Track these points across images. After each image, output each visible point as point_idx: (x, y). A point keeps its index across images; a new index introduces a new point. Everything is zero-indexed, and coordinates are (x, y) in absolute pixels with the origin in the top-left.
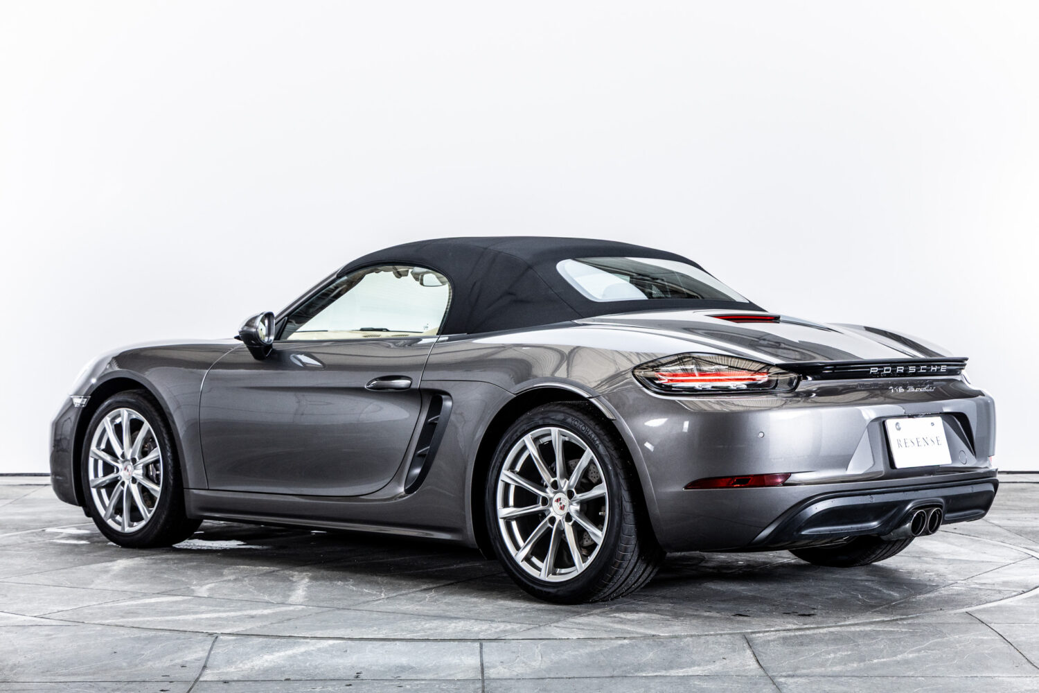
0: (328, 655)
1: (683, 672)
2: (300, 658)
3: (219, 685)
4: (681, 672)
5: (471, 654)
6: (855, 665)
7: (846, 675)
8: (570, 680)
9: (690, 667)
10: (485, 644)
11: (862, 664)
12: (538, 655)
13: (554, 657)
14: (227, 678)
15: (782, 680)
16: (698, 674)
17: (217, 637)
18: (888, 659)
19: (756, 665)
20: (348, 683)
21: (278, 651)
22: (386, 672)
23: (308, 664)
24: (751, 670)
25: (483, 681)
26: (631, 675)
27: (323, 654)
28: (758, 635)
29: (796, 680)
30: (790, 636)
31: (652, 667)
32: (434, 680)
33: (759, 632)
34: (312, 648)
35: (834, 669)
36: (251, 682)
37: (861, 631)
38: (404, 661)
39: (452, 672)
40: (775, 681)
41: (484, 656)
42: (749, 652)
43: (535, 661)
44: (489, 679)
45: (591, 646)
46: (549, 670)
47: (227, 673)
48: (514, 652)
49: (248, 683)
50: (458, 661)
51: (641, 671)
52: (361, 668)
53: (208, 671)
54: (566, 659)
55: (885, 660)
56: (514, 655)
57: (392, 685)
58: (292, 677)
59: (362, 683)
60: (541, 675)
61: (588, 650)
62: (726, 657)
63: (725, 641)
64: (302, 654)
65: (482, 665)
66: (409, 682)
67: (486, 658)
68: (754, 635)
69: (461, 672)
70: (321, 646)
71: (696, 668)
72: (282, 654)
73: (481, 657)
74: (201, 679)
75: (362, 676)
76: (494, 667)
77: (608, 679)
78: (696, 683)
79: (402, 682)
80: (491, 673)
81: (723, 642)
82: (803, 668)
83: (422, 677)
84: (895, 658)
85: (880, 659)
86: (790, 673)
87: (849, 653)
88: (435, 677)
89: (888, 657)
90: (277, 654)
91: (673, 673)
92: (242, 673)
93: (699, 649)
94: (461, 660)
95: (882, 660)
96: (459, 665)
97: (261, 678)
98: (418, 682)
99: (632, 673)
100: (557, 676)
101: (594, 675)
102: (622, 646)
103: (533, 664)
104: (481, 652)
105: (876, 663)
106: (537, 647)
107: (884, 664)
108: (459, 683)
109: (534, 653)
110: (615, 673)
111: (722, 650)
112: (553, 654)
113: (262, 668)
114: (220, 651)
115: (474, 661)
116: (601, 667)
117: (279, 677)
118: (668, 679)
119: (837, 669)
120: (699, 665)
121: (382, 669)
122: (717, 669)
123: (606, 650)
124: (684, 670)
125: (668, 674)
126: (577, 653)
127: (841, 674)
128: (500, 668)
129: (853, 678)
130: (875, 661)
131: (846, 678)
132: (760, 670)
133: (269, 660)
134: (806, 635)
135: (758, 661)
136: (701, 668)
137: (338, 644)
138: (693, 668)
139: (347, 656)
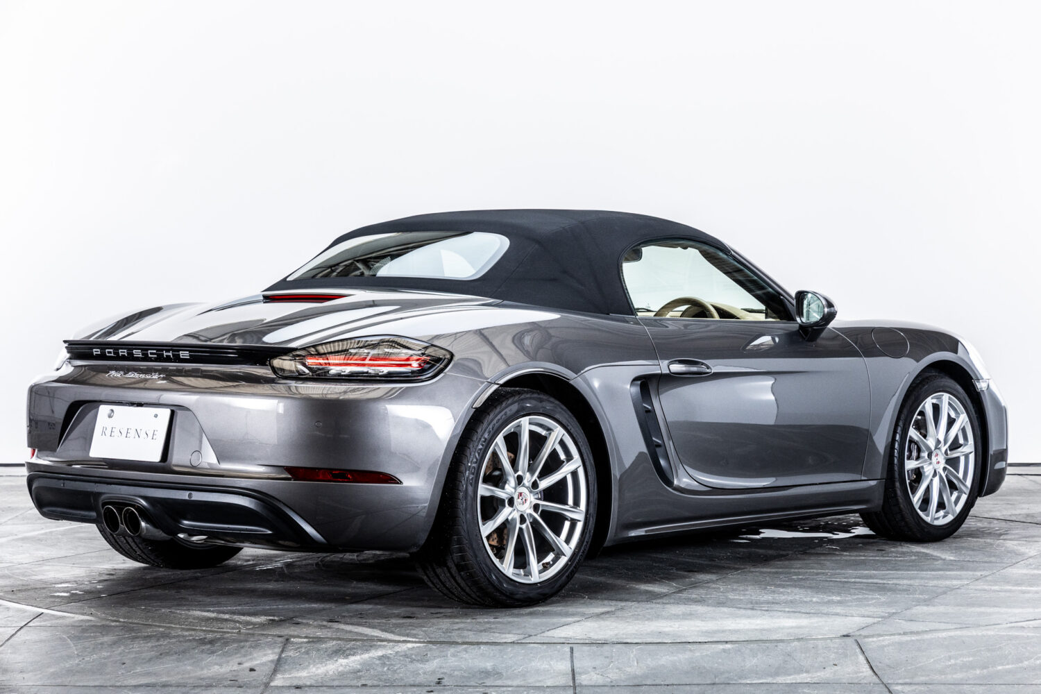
0: (407, 660)
1: (790, 679)
2: (378, 662)
3: (292, 691)
4: (789, 679)
5: (561, 659)
6: (978, 672)
7: (968, 682)
8: (669, 687)
9: (799, 674)
10: (576, 648)
11: (985, 671)
12: (633, 661)
13: (650, 662)
14: (300, 683)
15: (899, 688)
16: (806, 681)
17: (287, 640)
18: (1013, 666)
19: (870, 672)
20: (429, 689)
21: (353, 655)
22: (470, 678)
23: (386, 669)
24: (865, 677)
25: (575, 687)
26: (734, 682)
27: (402, 658)
28: (871, 639)
29: (914, 687)
30: (907, 641)
31: (757, 674)
32: (522, 686)
33: (872, 636)
34: (390, 652)
35: (955, 676)
36: (325, 688)
37: (984, 636)
38: (489, 665)
39: (540, 679)
40: (891, 689)
41: (575, 661)
42: (861, 658)
43: (630, 667)
44: (581, 686)
45: (690, 650)
46: (646, 676)
47: (300, 678)
48: (608, 657)
49: (321, 689)
50: (547, 666)
51: (746, 678)
52: (442, 673)
53: (279, 676)
54: (663, 665)
55: (1010, 666)
56: (608, 660)
57: (477, 692)
58: (369, 683)
59: (444, 689)
60: (636, 682)
61: (687, 655)
62: (836, 663)
63: (836, 646)
64: (380, 658)
65: (573, 670)
66: (497, 689)
67: (577, 665)
68: (866, 640)
69: (552, 678)
70: (399, 650)
71: (805, 675)
72: (358, 658)
73: (572, 662)
74: (272, 684)
75: (445, 682)
76: (586, 672)
77: (710, 687)
78: (805, 690)
79: (487, 688)
80: (583, 679)
81: (834, 647)
82: (922, 676)
83: (509, 683)
84: (1020, 664)
85: (1005, 665)
86: (907, 681)
87: (971, 659)
88: (522, 683)
89: (1012, 664)
90: (352, 658)
91: (780, 680)
92: (315, 678)
93: (808, 655)
94: (550, 665)
95: (1007, 667)
96: (548, 671)
97: (336, 683)
98: (505, 689)
99: (736, 680)
100: (654, 683)
101: (695, 682)
102: (724, 650)
103: (629, 669)
104: (572, 657)
105: (1000, 670)
106: (632, 652)
107: (1009, 672)
108: (548, 690)
109: (629, 659)
110: (717, 681)
111: (833, 656)
112: (650, 659)
113: (336, 672)
114: (291, 653)
115: (565, 666)
116: (701, 673)
117: (354, 683)
118: (775, 687)
119: (959, 676)
120: (807, 672)
121: (466, 675)
122: (828, 676)
123: (707, 655)
124: (792, 677)
125: (775, 682)
126: (675, 658)
127: (964, 682)
128: (592, 673)
129: (975, 686)
130: (1000, 668)
131: (968, 686)
132: (875, 677)
133: (343, 664)
134: (924, 640)
135: (871, 668)
136: (810, 675)
137: (419, 647)
138: (801, 675)
139: (427, 661)
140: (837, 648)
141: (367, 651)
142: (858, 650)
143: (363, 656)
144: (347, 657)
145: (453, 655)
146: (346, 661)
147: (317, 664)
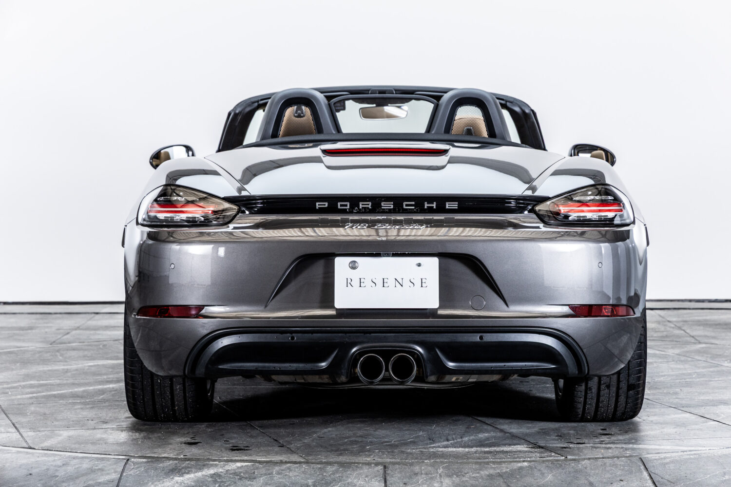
0: (236, 476)
2: (210, 479)
5: (375, 476)
10: (388, 466)
12: (439, 477)
13: (456, 479)
21: (188, 473)
27: (231, 476)
34: (221, 470)
41: (387, 478)
42: (645, 474)
43: (438, 482)
50: (362, 482)
54: (467, 481)
56: (417, 477)
61: (489, 472)
62: (623, 479)
63: (622, 463)
64: (212, 476)
70: (230, 468)
72: (192, 476)
81: (621, 465)
90: (187, 476)
93: (597, 471)
94: (365, 481)
102: (522, 468)
103: (436, 485)
104: (385, 474)
106: (440, 469)
109: (437, 475)
111: (619, 473)
112: (455, 476)
115: (378, 482)
123: (506, 471)
126: (478, 475)
133: (179, 481)
137: (247, 466)
139: (255, 478)
140: (624, 466)
141: (200, 469)
142: (642, 467)
143: (196, 474)
144: (182, 475)
145: (279, 473)
146: (181, 478)
147: (155, 481)
